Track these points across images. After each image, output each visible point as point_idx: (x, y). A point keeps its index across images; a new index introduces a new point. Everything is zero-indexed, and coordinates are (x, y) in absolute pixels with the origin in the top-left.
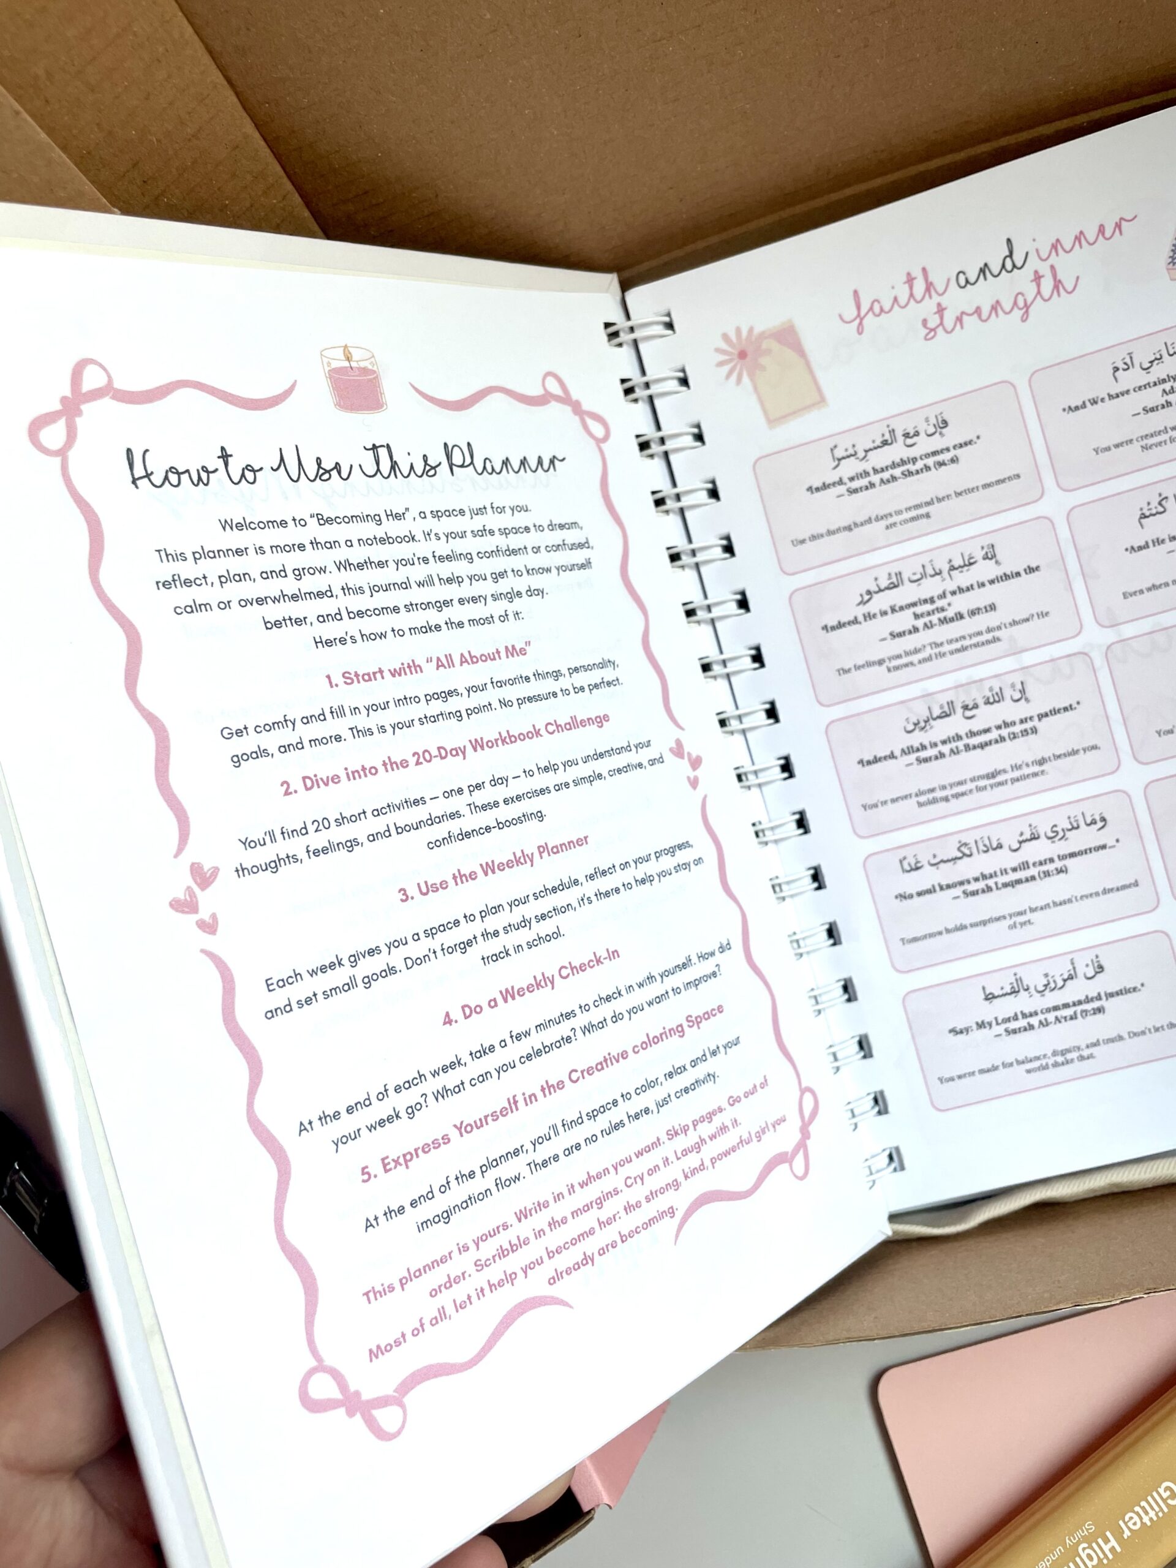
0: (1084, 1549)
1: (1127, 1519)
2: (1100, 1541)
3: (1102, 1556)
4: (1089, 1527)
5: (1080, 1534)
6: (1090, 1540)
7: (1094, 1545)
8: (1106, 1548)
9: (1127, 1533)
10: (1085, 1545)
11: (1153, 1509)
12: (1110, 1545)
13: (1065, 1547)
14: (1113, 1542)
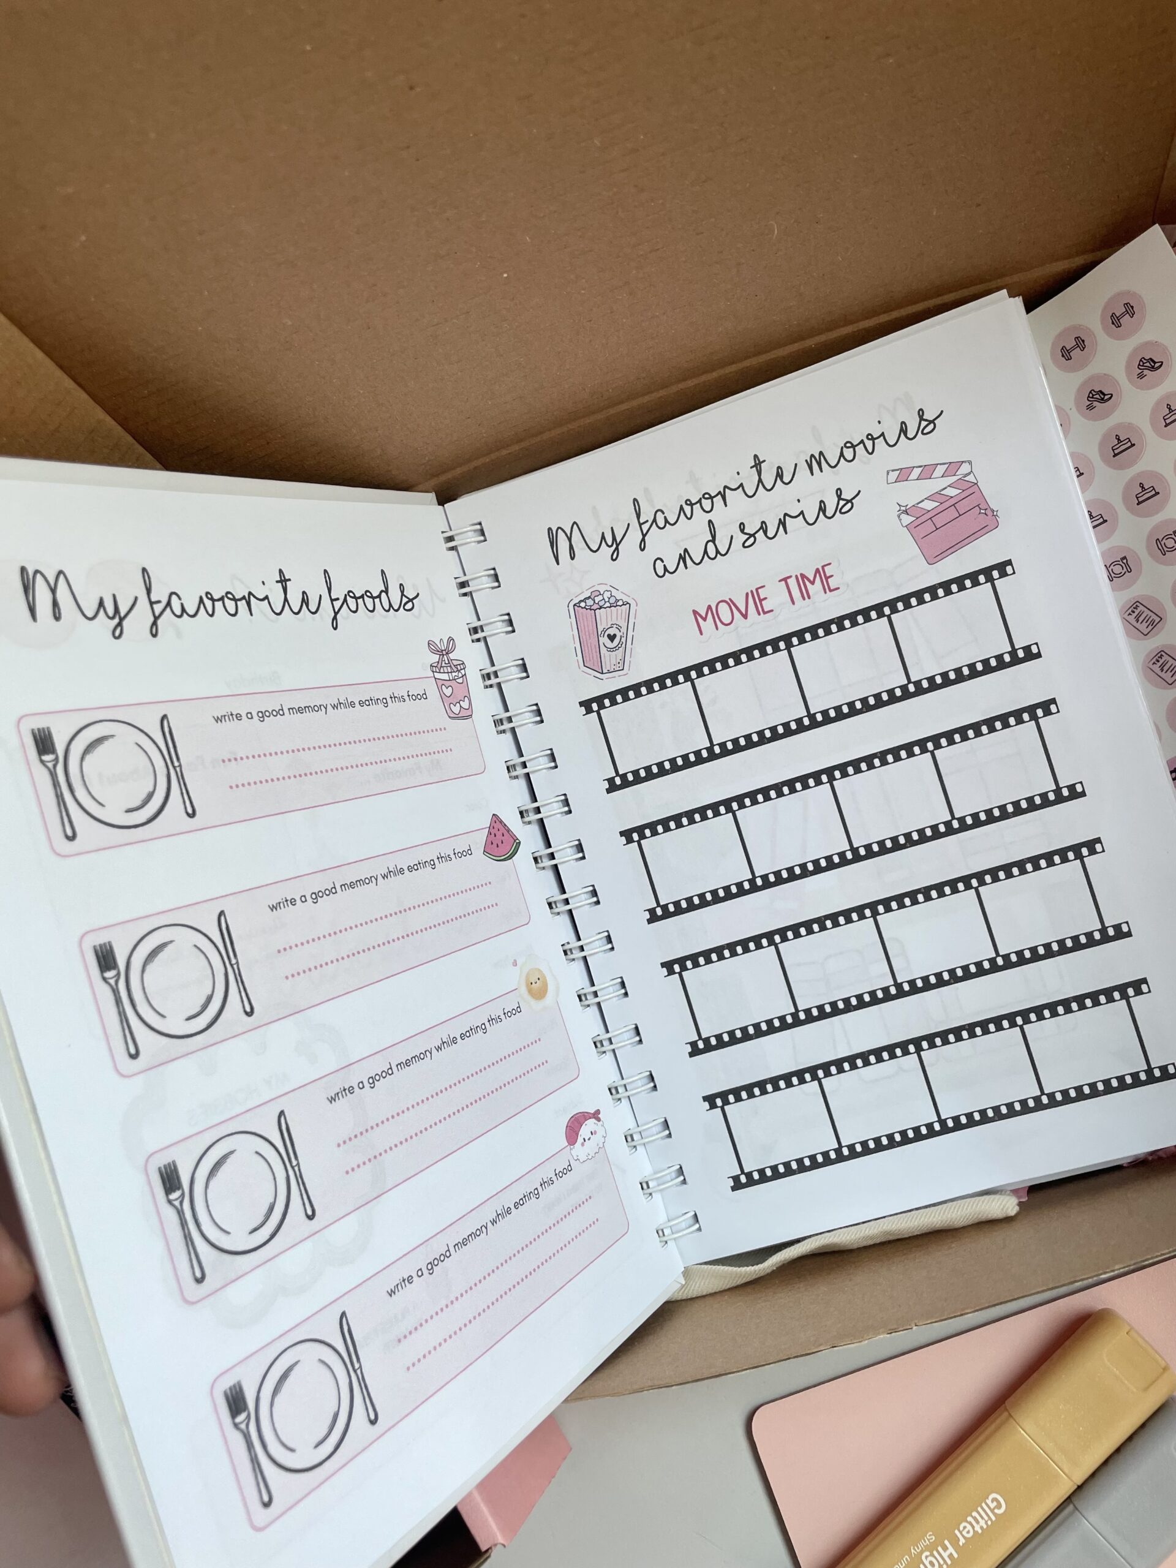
0: (926, 1557)
1: (961, 1528)
2: (940, 1549)
3: (942, 1562)
4: (930, 1537)
5: (922, 1544)
6: (931, 1548)
7: (935, 1553)
8: (945, 1555)
9: (962, 1541)
10: (927, 1553)
11: (982, 1518)
12: (948, 1552)
13: (910, 1556)
14: (951, 1550)
